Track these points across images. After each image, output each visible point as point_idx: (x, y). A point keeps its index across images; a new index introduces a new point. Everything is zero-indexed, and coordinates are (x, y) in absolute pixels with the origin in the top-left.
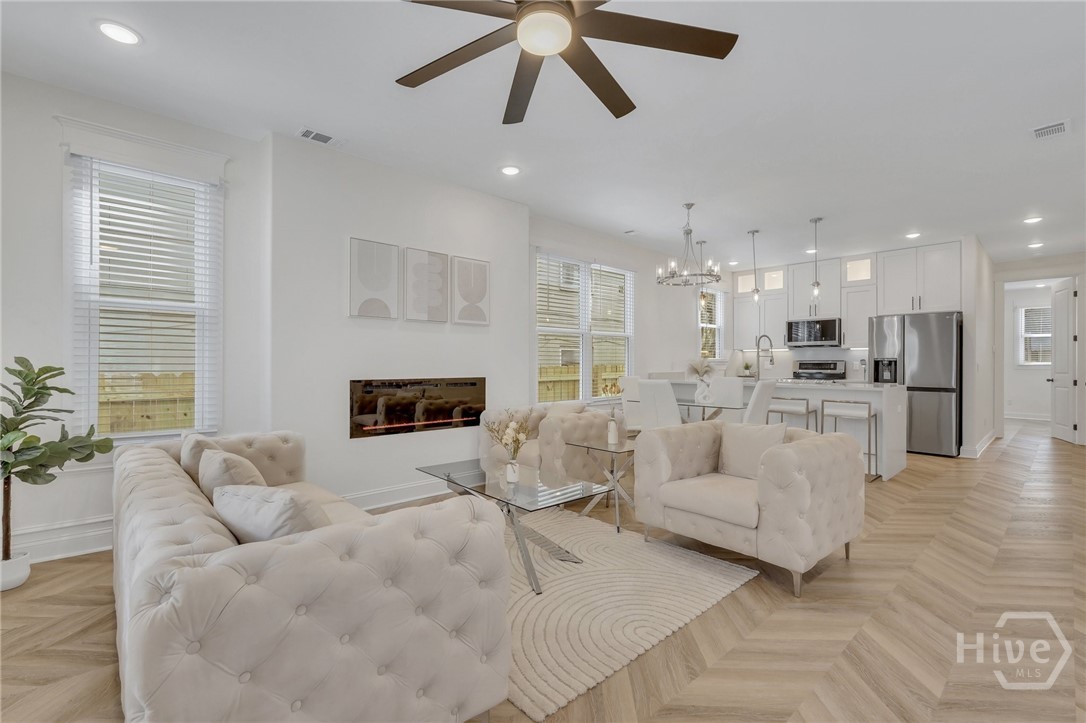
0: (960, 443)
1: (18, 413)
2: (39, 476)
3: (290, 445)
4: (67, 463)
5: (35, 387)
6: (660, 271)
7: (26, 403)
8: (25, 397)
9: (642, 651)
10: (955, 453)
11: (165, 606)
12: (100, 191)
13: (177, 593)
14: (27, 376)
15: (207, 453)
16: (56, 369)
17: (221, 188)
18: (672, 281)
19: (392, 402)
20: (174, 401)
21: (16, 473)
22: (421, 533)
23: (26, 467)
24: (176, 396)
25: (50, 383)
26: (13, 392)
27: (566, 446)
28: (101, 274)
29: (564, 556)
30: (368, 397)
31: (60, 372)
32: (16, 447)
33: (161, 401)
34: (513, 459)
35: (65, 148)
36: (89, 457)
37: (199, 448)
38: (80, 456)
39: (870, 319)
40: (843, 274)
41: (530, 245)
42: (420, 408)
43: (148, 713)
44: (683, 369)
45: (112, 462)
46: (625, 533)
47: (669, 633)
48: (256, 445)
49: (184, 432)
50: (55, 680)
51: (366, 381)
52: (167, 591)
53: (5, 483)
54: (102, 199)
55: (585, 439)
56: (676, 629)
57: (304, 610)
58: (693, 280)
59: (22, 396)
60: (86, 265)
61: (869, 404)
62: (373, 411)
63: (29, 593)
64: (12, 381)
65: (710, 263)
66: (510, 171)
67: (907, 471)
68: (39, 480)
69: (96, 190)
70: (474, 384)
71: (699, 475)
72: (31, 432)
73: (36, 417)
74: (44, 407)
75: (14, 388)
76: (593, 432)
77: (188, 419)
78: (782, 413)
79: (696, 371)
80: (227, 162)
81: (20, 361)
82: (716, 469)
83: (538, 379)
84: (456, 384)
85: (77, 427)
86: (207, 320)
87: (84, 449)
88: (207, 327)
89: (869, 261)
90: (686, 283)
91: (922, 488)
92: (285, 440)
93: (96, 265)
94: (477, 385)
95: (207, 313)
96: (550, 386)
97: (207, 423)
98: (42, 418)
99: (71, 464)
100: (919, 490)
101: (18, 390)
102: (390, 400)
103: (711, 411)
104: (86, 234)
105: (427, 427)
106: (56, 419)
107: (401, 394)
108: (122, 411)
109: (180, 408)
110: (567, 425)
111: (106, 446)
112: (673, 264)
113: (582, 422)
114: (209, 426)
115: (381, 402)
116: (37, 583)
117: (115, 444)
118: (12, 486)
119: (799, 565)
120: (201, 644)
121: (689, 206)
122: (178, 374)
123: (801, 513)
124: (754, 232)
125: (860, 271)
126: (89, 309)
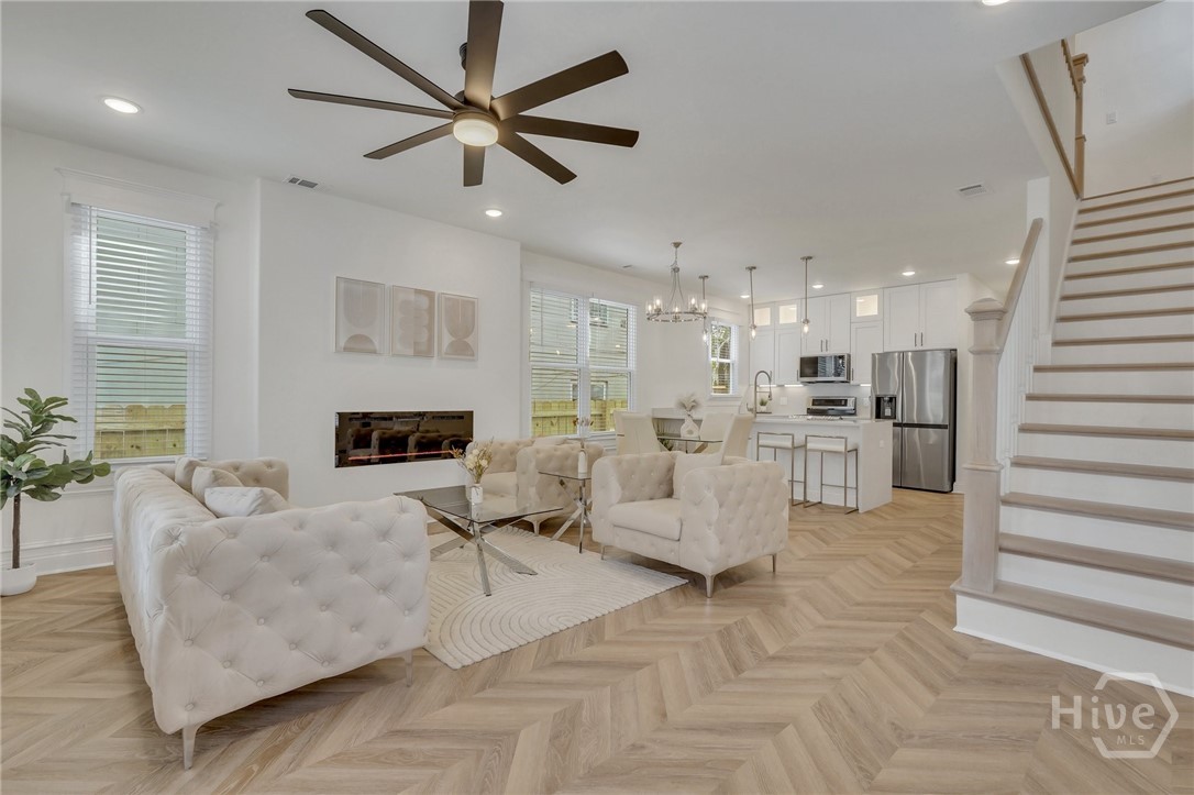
0: (953, 479)
1: (26, 438)
2: (47, 494)
3: (274, 470)
4: (68, 485)
5: (42, 415)
6: (650, 308)
7: (35, 429)
8: (34, 425)
9: (557, 630)
10: (947, 489)
11: (176, 545)
12: (98, 237)
13: (182, 538)
14: (36, 405)
15: (198, 469)
16: (61, 399)
17: (212, 231)
18: (659, 318)
19: (386, 436)
20: (164, 431)
21: (26, 491)
22: (357, 517)
23: (33, 487)
24: (165, 427)
25: (54, 412)
26: (23, 420)
27: (540, 475)
28: (97, 314)
29: (522, 570)
30: (364, 430)
31: (64, 402)
32: (25, 469)
33: (149, 431)
34: (478, 482)
35: (66, 197)
36: (89, 479)
37: (191, 466)
38: (80, 478)
39: (873, 355)
40: (852, 309)
41: (522, 280)
42: (412, 441)
43: (165, 607)
44: (672, 404)
45: (112, 485)
46: (587, 553)
47: (586, 620)
48: (243, 470)
49: (176, 458)
50: (74, 649)
51: (363, 413)
52: (177, 538)
53: (15, 501)
54: (99, 244)
55: (560, 469)
56: (592, 617)
57: (266, 558)
58: (683, 317)
59: (30, 423)
60: (84, 305)
61: (846, 439)
62: (368, 445)
63: (38, 597)
64: (21, 409)
65: (693, 301)
66: (494, 214)
67: (893, 506)
68: (46, 497)
69: (94, 235)
70: (461, 417)
71: (651, 499)
72: (40, 455)
73: (42, 442)
74: (49, 433)
75: (24, 416)
76: (569, 462)
77: (178, 448)
78: (775, 448)
79: (684, 406)
80: (217, 207)
81: (29, 392)
82: (670, 494)
83: (531, 414)
84: (443, 417)
85: (78, 452)
86: (197, 354)
87: (84, 472)
88: (197, 361)
89: (876, 296)
90: (676, 319)
91: (889, 517)
92: (270, 465)
93: (94, 305)
94: (465, 419)
95: (197, 349)
96: (554, 421)
97: (197, 451)
98: (48, 443)
99: (72, 485)
100: (886, 519)
101: (27, 418)
102: (384, 433)
103: (698, 445)
104: (85, 269)
105: (418, 458)
106: (59, 445)
107: (398, 427)
108: (113, 441)
109: (169, 439)
110: (541, 456)
111: (104, 470)
112: (658, 302)
113: (558, 453)
114: (200, 454)
115: (375, 435)
116: (43, 590)
117: (112, 470)
118: (21, 503)
119: (708, 569)
120: (197, 570)
121: (677, 245)
122: (167, 406)
123: (709, 524)
124: (752, 269)
125: (868, 306)
126: (88, 345)
